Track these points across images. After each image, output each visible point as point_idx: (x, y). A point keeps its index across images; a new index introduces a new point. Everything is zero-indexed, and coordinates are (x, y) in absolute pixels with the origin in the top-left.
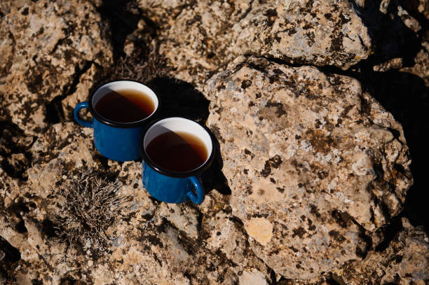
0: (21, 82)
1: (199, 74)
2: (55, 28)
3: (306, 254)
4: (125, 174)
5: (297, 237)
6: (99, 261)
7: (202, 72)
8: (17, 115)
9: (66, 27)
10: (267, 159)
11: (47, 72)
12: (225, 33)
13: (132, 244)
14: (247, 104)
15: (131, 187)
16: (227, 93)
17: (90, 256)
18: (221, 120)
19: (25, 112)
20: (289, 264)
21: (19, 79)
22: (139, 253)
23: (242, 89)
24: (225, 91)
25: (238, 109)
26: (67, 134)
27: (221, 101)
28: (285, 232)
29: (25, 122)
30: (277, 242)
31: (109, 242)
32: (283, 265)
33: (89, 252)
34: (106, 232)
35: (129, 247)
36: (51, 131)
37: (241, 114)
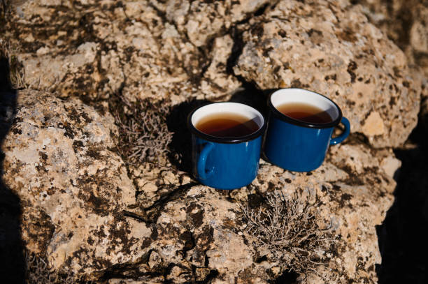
0: (87, 216)
1: (182, 89)
2: (56, 140)
3: (403, 113)
4: (266, 185)
5: (394, 106)
6: (339, 253)
7: (182, 86)
8: (112, 253)
9: (64, 131)
10: (346, 68)
11: (95, 187)
12: (163, 45)
13: (343, 214)
14: (301, 45)
15: (287, 185)
16: (278, 49)
17: (334, 257)
18: (296, 71)
19: (119, 240)
20: (401, 130)
21: (80, 217)
22: (352, 214)
23: (285, 39)
24: (275, 50)
25: (299, 53)
26: (184, 212)
27: (280, 59)
28: (385, 110)
29: (126, 251)
30: (386, 122)
31: (330, 231)
32: (399, 135)
33: (329, 255)
34: (320, 228)
35: (344, 218)
36: (162, 229)
37: (305, 54)
